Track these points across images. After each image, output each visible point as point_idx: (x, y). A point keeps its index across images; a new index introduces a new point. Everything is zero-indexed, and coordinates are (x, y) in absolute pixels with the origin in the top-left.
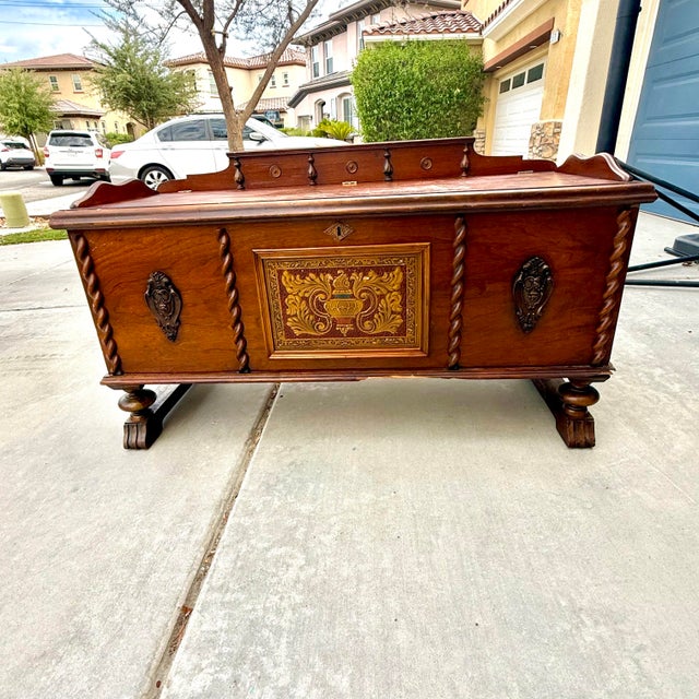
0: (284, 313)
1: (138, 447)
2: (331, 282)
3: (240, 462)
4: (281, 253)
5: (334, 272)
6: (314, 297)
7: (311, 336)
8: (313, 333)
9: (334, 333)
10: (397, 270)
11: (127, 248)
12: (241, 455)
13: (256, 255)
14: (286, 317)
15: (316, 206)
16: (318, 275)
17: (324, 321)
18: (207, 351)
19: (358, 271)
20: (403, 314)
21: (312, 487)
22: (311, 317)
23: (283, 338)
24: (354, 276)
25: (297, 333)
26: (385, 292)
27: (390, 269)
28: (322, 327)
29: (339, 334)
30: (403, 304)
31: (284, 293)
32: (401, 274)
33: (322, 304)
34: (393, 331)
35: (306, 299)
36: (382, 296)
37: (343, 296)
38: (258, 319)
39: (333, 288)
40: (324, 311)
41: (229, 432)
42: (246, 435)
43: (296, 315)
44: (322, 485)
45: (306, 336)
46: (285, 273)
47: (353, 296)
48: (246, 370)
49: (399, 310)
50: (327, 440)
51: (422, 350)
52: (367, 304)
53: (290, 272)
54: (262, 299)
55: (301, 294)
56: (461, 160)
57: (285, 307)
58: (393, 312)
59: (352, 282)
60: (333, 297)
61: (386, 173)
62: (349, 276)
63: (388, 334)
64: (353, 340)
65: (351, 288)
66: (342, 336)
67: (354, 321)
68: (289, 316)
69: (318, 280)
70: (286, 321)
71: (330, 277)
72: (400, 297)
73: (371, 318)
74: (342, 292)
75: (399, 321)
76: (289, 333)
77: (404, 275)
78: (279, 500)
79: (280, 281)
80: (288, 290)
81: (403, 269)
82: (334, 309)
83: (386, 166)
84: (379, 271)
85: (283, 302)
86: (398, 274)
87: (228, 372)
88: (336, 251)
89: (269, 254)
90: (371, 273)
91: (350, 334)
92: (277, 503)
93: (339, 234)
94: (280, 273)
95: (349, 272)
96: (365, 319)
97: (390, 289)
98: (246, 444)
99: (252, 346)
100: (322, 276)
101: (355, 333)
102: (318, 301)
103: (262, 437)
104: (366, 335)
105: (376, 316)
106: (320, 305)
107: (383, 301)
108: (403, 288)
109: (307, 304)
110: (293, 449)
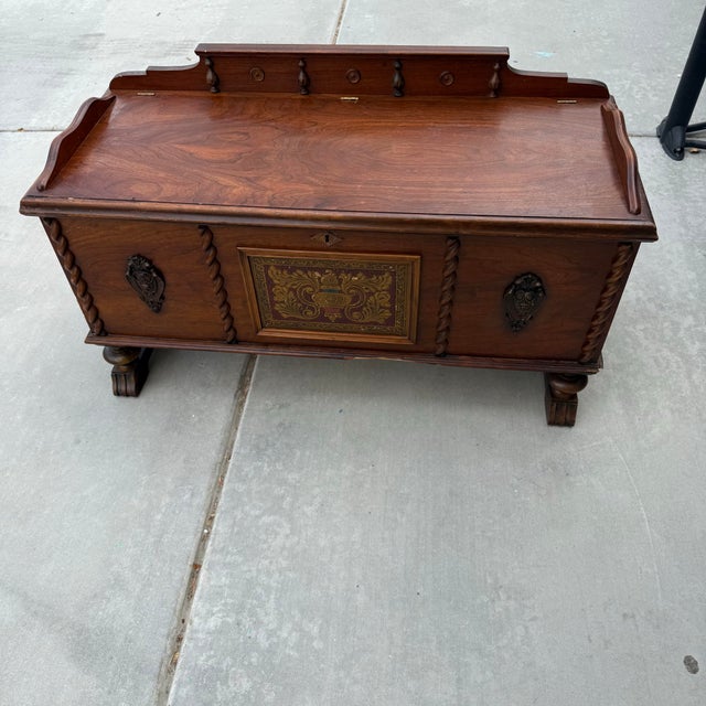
0: (272, 299)
1: (127, 395)
2: (319, 279)
3: (231, 419)
4: (268, 253)
5: (322, 271)
6: (301, 289)
7: (298, 319)
8: (301, 318)
9: (322, 318)
10: (386, 275)
11: (102, 233)
12: (231, 410)
13: (241, 252)
14: (273, 303)
15: (303, 219)
16: (306, 272)
17: (313, 309)
18: (194, 323)
19: (347, 272)
20: (392, 309)
21: (298, 453)
22: (299, 305)
23: (271, 319)
24: (343, 276)
25: (285, 316)
26: (374, 291)
27: (382, 273)
28: (310, 313)
29: (327, 320)
30: (392, 301)
31: (271, 284)
32: (391, 278)
33: (310, 295)
34: (381, 322)
35: (295, 291)
36: (373, 294)
37: (330, 291)
38: (245, 302)
39: (321, 284)
40: (311, 300)
42: (235, 384)
43: (283, 302)
44: (308, 453)
45: (294, 319)
46: (272, 268)
47: (340, 292)
48: (235, 341)
49: (388, 305)
51: (409, 339)
52: (355, 298)
53: (277, 267)
54: (248, 288)
55: (289, 286)
56: (490, 78)
57: (272, 295)
58: (381, 307)
59: (340, 281)
60: (321, 291)
61: (396, 87)
62: (338, 275)
63: (376, 324)
64: (341, 326)
65: (340, 284)
66: (330, 322)
67: (342, 311)
68: (277, 302)
69: (305, 276)
70: (273, 305)
71: (317, 274)
72: (389, 296)
73: (360, 310)
74: (331, 288)
75: (388, 314)
76: (277, 315)
77: (394, 279)
78: (269, 467)
79: (267, 275)
80: (275, 281)
81: (393, 274)
82: (322, 301)
83: (396, 79)
84: (368, 274)
85: (270, 290)
86: (388, 278)
87: (215, 340)
88: (324, 255)
89: (254, 252)
90: (360, 275)
91: (338, 320)
92: (266, 469)
93: (327, 241)
94: (267, 267)
95: (338, 272)
96: (354, 310)
97: (379, 289)
98: (235, 396)
99: (239, 323)
100: (310, 273)
101: (343, 320)
102: (305, 293)
103: (251, 388)
104: (354, 323)
105: (365, 309)
106: (308, 296)
107: (372, 298)
108: (392, 290)
109: (295, 294)
110: (281, 406)
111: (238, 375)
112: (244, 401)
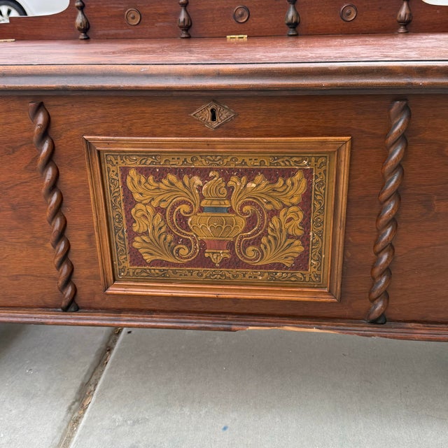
0: (130, 230)
2: (200, 188)
3: (57, 440)
4: (127, 143)
5: (204, 174)
6: (173, 208)
7: (168, 264)
8: (171, 260)
9: (202, 261)
10: (298, 176)
12: (60, 428)
13: (89, 144)
14: (132, 235)
15: (180, 76)
16: (180, 178)
17: (187, 243)
18: (16, 277)
19: (240, 175)
20: (305, 240)
22: (169, 237)
23: (127, 264)
24: (234, 181)
25: (148, 258)
26: (278, 206)
27: (288, 173)
28: (184, 251)
29: (208, 263)
30: (306, 225)
31: (130, 201)
32: (304, 182)
33: (185, 219)
34: (288, 263)
35: (163, 211)
36: (275, 212)
37: (216, 209)
38: (91, 236)
39: (202, 198)
40: (187, 228)
41: (48, 389)
42: (71, 394)
43: (146, 233)
45: (161, 263)
46: (132, 172)
47: (230, 210)
48: (72, 306)
49: (299, 233)
50: (186, 410)
51: (330, 292)
52: (251, 222)
53: (140, 171)
54: (97, 209)
55: (154, 204)
56: (399, 8)
57: (131, 221)
58: (289, 236)
59: (230, 190)
60: (202, 209)
61: (289, 24)
62: (227, 180)
63: (280, 266)
64: (229, 273)
65: (229, 198)
66: (213, 266)
67: (231, 245)
68: (137, 234)
69: (180, 185)
70: (131, 239)
71: (197, 181)
72: (301, 215)
73: (257, 242)
74: (215, 203)
75: (298, 248)
76: (136, 258)
77: (309, 184)
79: (124, 184)
80: (137, 196)
81: (308, 174)
82: (202, 227)
83: (291, 14)
84: (271, 175)
85: (128, 212)
86: (299, 181)
87: (45, 307)
88: (208, 144)
89: (108, 143)
90: (259, 178)
91: (225, 263)
93: (214, 118)
94: (125, 171)
95: (226, 174)
96: (247, 244)
97: (286, 202)
98: (70, 409)
99: (82, 273)
100: (186, 179)
101: (232, 263)
102: (179, 215)
103: (94, 399)
104: (249, 267)
105: (264, 240)
106: (182, 220)
107: (275, 219)
108: (306, 202)
109: (164, 218)
110: (136, 422)
111: (77, 383)
112: (80, 417)
